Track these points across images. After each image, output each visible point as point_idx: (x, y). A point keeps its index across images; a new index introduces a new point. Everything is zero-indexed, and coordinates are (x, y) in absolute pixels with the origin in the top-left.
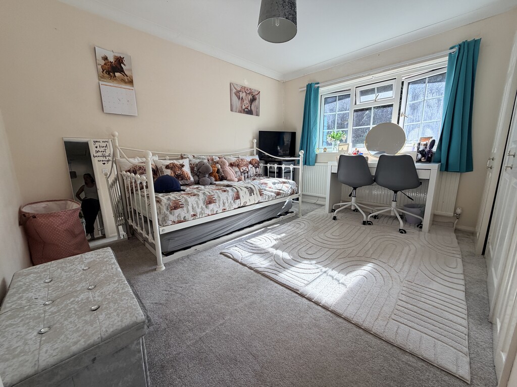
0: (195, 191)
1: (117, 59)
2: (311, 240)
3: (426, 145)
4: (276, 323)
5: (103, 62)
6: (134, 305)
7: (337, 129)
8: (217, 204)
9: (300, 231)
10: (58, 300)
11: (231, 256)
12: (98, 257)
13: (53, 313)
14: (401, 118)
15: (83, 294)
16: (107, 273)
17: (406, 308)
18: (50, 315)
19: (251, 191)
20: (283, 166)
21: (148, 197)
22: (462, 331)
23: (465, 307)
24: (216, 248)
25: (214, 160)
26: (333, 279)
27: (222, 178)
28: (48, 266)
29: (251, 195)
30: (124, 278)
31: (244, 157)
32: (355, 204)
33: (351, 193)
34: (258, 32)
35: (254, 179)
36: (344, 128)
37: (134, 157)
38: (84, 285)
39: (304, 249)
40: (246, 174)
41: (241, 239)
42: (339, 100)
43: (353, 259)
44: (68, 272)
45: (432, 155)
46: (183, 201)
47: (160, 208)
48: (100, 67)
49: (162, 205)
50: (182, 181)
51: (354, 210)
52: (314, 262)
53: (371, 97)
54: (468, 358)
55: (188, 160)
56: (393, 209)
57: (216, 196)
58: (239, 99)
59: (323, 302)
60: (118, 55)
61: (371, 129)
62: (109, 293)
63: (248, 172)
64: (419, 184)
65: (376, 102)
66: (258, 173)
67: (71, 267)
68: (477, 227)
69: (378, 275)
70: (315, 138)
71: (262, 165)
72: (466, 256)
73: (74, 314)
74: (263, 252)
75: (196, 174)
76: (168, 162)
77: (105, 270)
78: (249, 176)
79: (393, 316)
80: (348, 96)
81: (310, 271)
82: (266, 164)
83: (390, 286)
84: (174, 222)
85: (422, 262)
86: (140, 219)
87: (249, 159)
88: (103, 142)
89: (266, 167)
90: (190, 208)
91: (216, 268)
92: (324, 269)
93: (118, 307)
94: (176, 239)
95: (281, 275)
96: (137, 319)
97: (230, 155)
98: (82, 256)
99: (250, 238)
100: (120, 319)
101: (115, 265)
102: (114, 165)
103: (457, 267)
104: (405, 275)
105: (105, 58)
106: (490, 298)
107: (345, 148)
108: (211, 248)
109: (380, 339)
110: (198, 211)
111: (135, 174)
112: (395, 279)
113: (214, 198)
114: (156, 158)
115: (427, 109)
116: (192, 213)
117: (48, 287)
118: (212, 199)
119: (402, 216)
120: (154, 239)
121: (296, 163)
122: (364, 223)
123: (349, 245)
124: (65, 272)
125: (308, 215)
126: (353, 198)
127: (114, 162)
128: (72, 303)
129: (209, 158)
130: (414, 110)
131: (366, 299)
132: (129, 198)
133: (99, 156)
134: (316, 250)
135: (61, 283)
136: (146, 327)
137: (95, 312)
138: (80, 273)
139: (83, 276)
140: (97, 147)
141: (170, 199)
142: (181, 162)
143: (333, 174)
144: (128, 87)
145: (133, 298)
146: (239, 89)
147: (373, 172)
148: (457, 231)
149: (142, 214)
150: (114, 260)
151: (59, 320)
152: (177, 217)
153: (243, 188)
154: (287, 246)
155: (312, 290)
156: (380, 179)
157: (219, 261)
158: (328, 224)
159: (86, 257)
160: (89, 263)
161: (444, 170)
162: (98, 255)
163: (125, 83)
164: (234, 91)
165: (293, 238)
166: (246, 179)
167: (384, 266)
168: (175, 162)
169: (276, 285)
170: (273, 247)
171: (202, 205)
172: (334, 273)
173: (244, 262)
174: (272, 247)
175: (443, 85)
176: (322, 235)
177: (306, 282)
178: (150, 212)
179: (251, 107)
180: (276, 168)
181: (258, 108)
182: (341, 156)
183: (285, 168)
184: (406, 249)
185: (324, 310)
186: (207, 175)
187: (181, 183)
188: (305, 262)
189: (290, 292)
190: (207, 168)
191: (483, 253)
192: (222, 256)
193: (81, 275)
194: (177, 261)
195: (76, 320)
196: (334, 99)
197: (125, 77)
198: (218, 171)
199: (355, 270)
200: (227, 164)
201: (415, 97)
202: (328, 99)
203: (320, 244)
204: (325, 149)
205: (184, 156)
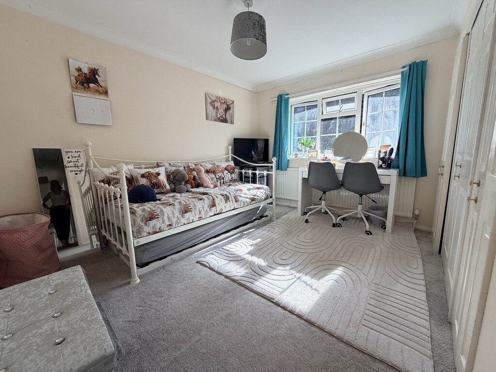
0: (171, 200)
1: (92, 70)
2: (285, 244)
3: (386, 152)
4: (252, 337)
5: (76, 74)
6: (104, 335)
7: (307, 136)
8: (193, 212)
9: (274, 236)
10: (19, 333)
11: (207, 265)
12: (67, 278)
13: (12, 350)
14: (363, 128)
15: (47, 324)
16: (75, 297)
17: (374, 312)
18: (8, 353)
19: (227, 198)
20: (257, 172)
21: (122, 208)
22: (425, 334)
23: (427, 308)
24: (192, 256)
25: (190, 168)
26: (306, 285)
27: (198, 185)
28: (9, 291)
29: (226, 202)
30: (94, 302)
31: (219, 164)
32: (325, 207)
33: (321, 197)
34: (231, 49)
35: (230, 185)
36: (312, 135)
37: (108, 167)
38: (49, 312)
39: (278, 255)
40: (222, 180)
41: (217, 246)
42: (307, 110)
43: (324, 263)
44: (31, 298)
45: (391, 162)
46: (158, 211)
47: (134, 219)
48: (73, 78)
49: (136, 216)
50: (158, 190)
51: (324, 213)
52: (288, 268)
53: (336, 108)
54: (432, 362)
55: (164, 168)
56: (360, 211)
57: (192, 205)
58: (214, 108)
59: (297, 311)
60: (93, 67)
61: (337, 137)
62: (77, 322)
63: (223, 178)
64: (382, 188)
65: (340, 113)
66: (234, 178)
67: (36, 291)
68: (433, 227)
69: (348, 279)
70: (287, 145)
71: (237, 170)
72: (425, 256)
73: (36, 350)
74: (239, 259)
75: (172, 182)
76: (143, 171)
77: (73, 293)
78: (225, 182)
79: (363, 322)
80: (316, 106)
81: (284, 278)
82: (241, 169)
83: (359, 290)
84: (149, 233)
85: (387, 263)
86: (114, 229)
87: (224, 165)
88: (76, 152)
89: (241, 173)
90: (166, 218)
91: (192, 278)
92: (298, 275)
93: (86, 339)
94: (151, 249)
95: (257, 283)
96: (105, 352)
97: (206, 162)
98: (48, 278)
99: (226, 244)
100: (87, 353)
101: (85, 286)
102: (87, 175)
103: (417, 268)
104: (372, 278)
105: (79, 70)
106: (448, 297)
107: (314, 154)
108: (187, 256)
109: (352, 346)
110: (174, 220)
111: (109, 184)
112: (364, 282)
113: (190, 207)
114: (131, 167)
115: (386, 120)
116: (168, 223)
117: (8, 317)
118: (187, 208)
119: (367, 217)
120: (128, 252)
121: (269, 169)
122: (334, 225)
123: (320, 249)
124: (29, 297)
125: (282, 218)
126: (323, 202)
127: (88, 171)
128: (34, 336)
129: (185, 165)
130: (374, 120)
131: (338, 305)
132: (103, 208)
133: (71, 167)
134: (290, 255)
135: (24, 311)
136: (115, 359)
137: (60, 345)
138: (46, 298)
139: (49, 302)
140: (69, 158)
141: (145, 210)
142: (157, 170)
143: (303, 179)
144: (102, 97)
145: (103, 326)
146: (214, 99)
147: (341, 178)
148: (416, 230)
149: (115, 225)
150: (84, 281)
151: (17, 359)
152: (153, 228)
153: (218, 196)
154: (262, 252)
155: (286, 299)
156: (346, 184)
157: (195, 270)
158: (301, 227)
159: (53, 278)
160: (57, 285)
161: (402, 175)
162: (67, 275)
163: (100, 93)
164: (209, 100)
165: (267, 243)
166: (222, 185)
167: (353, 269)
168: (151, 170)
169: (252, 294)
170: (249, 253)
171: (178, 215)
172: (307, 278)
173: (220, 271)
174: (247, 254)
175: (397, 98)
176: (295, 239)
177: (281, 290)
178: (124, 223)
179: (225, 116)
180: (250, 174)
181: (232, 116)
182: (311, 163)
183: (259, 174)
184: (373, 250)
185: (298, 319)
186: (183, 183)
187: (156, 191)
188: (281, 268)
189: (266, 301)
190: (183, 176)
191: (440, 252)
192: (198, 265)
193: (47, 300)
194: (152, 273)
195: (37, 357)
196: (303, 109)
197: (100, 88)
198: (194, 178)
199: (327, 275)
200: (203, 171)
201: (375, 108)
202: (298, 109)
203: (293, 248)
204: (296, 154)
205: (160, 165)
